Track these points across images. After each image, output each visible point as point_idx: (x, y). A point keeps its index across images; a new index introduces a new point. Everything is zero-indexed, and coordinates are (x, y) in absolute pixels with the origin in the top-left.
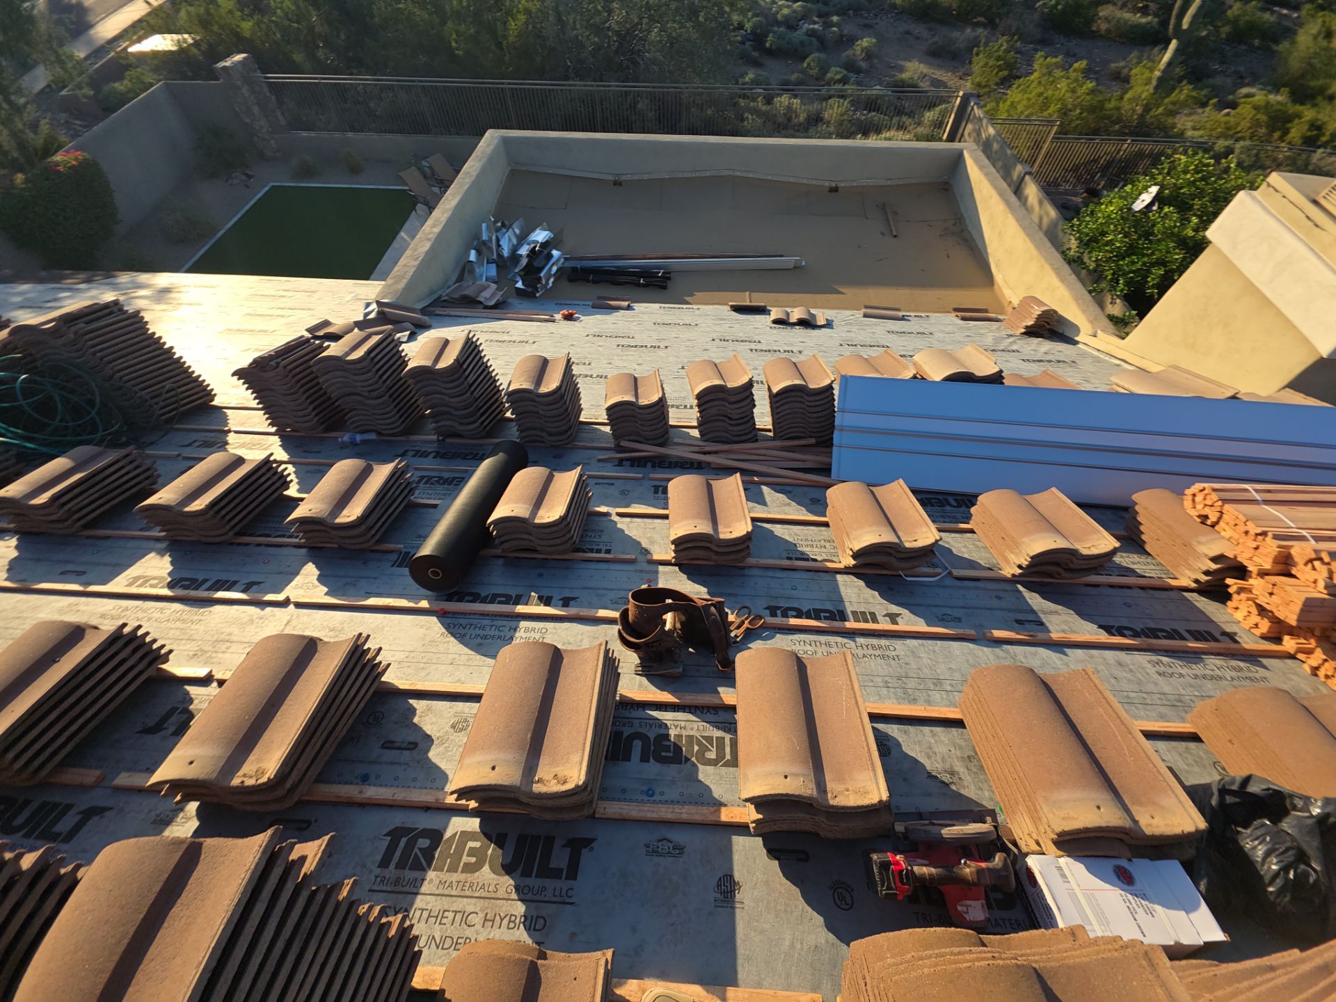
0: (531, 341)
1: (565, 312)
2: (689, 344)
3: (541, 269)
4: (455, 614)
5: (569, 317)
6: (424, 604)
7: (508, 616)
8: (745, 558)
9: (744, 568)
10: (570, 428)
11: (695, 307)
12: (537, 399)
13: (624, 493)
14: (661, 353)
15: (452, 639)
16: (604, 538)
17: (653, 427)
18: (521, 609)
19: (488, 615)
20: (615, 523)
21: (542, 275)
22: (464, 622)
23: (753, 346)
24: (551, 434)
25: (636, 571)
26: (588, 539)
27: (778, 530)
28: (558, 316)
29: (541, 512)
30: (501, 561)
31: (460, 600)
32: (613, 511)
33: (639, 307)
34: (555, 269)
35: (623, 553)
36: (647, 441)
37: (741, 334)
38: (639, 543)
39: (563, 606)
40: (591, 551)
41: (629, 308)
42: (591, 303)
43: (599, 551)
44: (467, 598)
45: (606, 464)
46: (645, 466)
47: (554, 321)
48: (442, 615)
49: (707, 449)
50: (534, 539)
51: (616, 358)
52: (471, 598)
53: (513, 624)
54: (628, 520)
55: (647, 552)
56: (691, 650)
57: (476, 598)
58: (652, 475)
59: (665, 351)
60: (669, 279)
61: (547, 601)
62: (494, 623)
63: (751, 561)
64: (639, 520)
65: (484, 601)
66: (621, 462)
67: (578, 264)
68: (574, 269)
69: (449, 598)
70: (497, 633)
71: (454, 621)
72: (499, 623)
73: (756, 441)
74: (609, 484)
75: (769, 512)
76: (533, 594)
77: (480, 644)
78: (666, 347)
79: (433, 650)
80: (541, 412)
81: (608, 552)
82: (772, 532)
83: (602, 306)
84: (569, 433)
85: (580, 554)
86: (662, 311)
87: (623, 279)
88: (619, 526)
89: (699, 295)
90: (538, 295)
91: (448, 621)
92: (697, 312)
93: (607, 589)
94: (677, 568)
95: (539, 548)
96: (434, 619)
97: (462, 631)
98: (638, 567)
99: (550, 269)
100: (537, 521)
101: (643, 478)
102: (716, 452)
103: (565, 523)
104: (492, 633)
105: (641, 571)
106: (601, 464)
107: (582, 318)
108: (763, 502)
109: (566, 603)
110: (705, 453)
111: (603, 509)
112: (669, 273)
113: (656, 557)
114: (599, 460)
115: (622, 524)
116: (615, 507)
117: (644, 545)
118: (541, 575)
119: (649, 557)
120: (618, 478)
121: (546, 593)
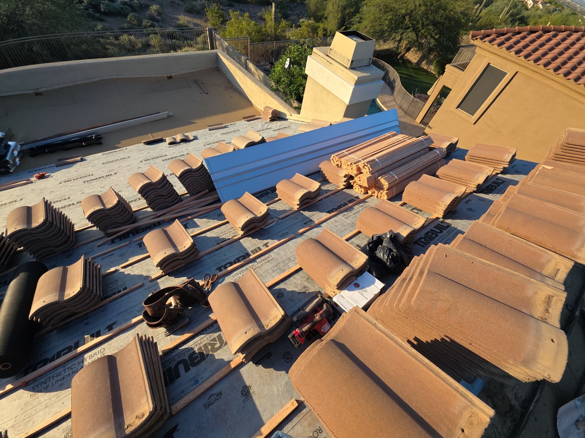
0: (19, 199)
1: (37, 175)
2: (128, 168)
3: (6, 155)
4: (34, 380)
5: (42, 177)
6: (9, 387)
7: (74, 358)
8: (197, 254)
9: (200, 258)
10: (69, 237)
11: (124, 148)
12: (33, 232)
13: (121, 255)
14: (114, 177)
15: (40, 394)
16: (119, 283)
17: (123, 217)
18: (80, 349)
19: (59, 366)
20: (124, 272)
21: (8, 158)
22: (43, 380)
23: (163, 158)
24: (57, 247)
25: (146, 289)
26: (109, 289)
27: (208, 234)
28: (33, 179)
29: (67, 292)
30: (55, 332)
31: (34, 369)
32: (118, 268)
33: (89, 158)
34: (16, 153)
35: (134, 285)
36: (123, 224)
37: (155, 155)
38: (142, 275)
39: (109, 331)
40: (115, 294)
41: (82, 160)
42: (54, 165)
43: (119, 291)
44: (39, 366)
45: (104, 246)
46: (128, 237)
47: (32, 182)
48: (25, 386)
49: (159, 214)
50: (70, 308)
51: (86, 189)
52: (42, 364)
53: (79, 360)
54: (130, 267)
55: (148, 277)
56: (190, 308)
57: (46, 362)
58: (134, 240)
59: (116, 175)
60: (101, 138)
61: (98, 335)
62: (66, 367)
63: (202, 253)
64: (137, 264)
65: (53, 359)
66: (113, 241)
67: (33, 146)
68: (32, 149)
69: (26, 373)
70: (70, 371)
71: (35, 384)
72: (69, 365)
73: (182, 201)
74: (111, 255)
75: (202, 229)
76: (86, 336)
77: (61, 385)
78: (116, 173)
79: (30, 408)
80: (41, 238)
81: (125, 289)
82: (206, 236)
83: (63, 164)
84: (70, 241)
85: (108, 300)
86: (105, 156)
87: (70, 145)
88: (126, 273)
89: (123, 142)
90: (11, 171)
91: (32, 386)
92: (126, 151)
93: (132, 307)
94: (167, 276)
95: (77, 311)
96: (21, 391)
97: (44, 386)
98: (146, 287)
99: (12, 153)
100: (65, 298)
101: (130, 243)
102: (164, 214)
103: (86, 290)
104: (67, 373)
105: (149, 288)
106: (100, 248)
107: (52, 175)
108: (196, 226)
109: (110, 328)
110: (159, 217)
111: (113, 269)
112: (99, 135)
113: (153, 277)
114: (99, 246)
115: (127, 271)
116: (119, 265)
117: (145, 275)
118: (87, 323)
119: (150, 279)
120: (115, 250)
121: (94, 331)
